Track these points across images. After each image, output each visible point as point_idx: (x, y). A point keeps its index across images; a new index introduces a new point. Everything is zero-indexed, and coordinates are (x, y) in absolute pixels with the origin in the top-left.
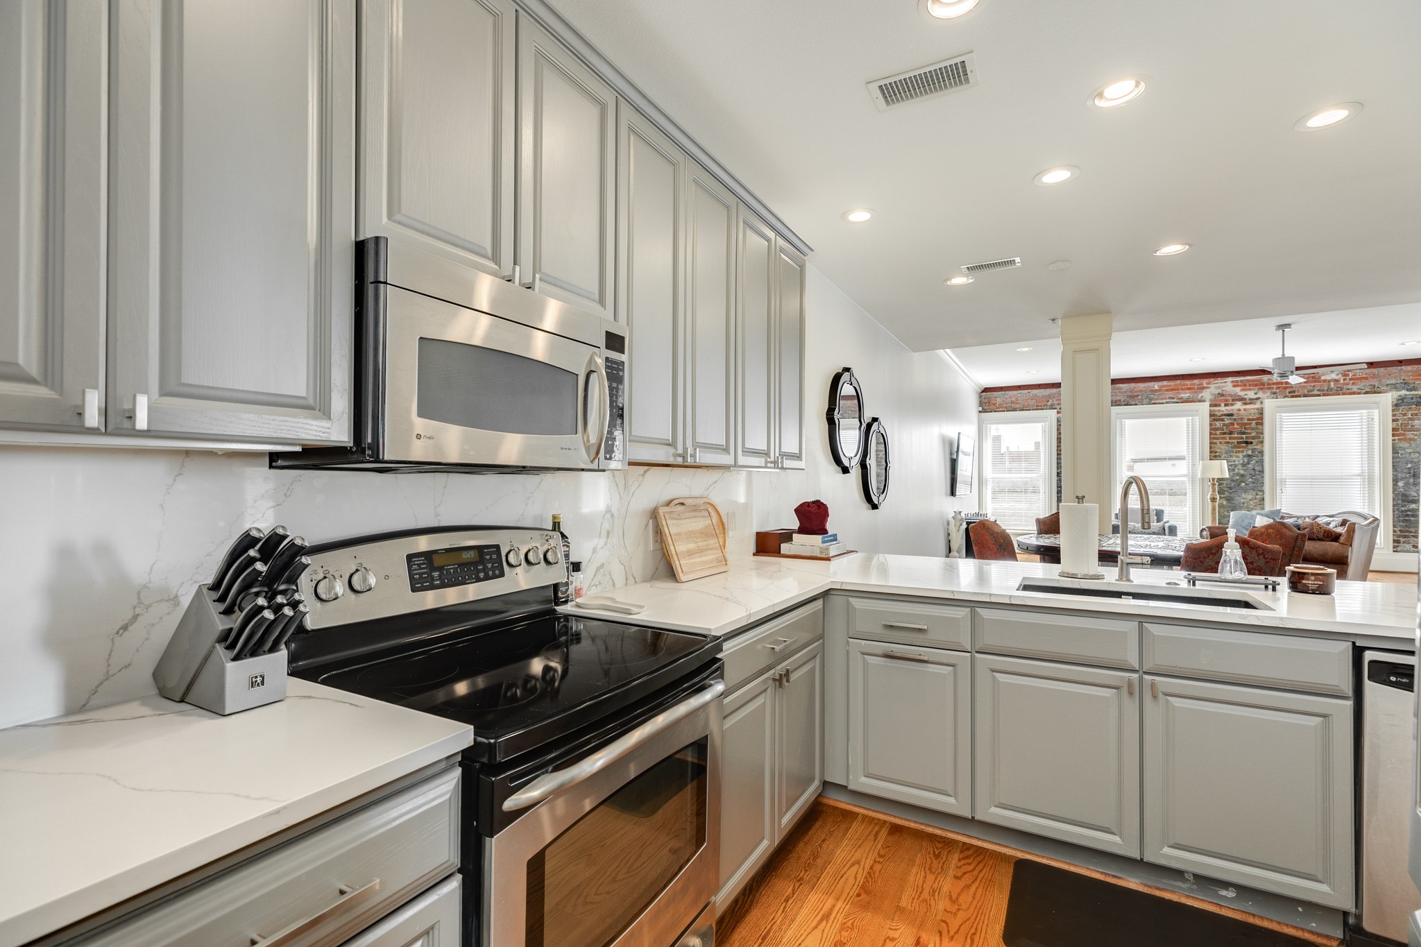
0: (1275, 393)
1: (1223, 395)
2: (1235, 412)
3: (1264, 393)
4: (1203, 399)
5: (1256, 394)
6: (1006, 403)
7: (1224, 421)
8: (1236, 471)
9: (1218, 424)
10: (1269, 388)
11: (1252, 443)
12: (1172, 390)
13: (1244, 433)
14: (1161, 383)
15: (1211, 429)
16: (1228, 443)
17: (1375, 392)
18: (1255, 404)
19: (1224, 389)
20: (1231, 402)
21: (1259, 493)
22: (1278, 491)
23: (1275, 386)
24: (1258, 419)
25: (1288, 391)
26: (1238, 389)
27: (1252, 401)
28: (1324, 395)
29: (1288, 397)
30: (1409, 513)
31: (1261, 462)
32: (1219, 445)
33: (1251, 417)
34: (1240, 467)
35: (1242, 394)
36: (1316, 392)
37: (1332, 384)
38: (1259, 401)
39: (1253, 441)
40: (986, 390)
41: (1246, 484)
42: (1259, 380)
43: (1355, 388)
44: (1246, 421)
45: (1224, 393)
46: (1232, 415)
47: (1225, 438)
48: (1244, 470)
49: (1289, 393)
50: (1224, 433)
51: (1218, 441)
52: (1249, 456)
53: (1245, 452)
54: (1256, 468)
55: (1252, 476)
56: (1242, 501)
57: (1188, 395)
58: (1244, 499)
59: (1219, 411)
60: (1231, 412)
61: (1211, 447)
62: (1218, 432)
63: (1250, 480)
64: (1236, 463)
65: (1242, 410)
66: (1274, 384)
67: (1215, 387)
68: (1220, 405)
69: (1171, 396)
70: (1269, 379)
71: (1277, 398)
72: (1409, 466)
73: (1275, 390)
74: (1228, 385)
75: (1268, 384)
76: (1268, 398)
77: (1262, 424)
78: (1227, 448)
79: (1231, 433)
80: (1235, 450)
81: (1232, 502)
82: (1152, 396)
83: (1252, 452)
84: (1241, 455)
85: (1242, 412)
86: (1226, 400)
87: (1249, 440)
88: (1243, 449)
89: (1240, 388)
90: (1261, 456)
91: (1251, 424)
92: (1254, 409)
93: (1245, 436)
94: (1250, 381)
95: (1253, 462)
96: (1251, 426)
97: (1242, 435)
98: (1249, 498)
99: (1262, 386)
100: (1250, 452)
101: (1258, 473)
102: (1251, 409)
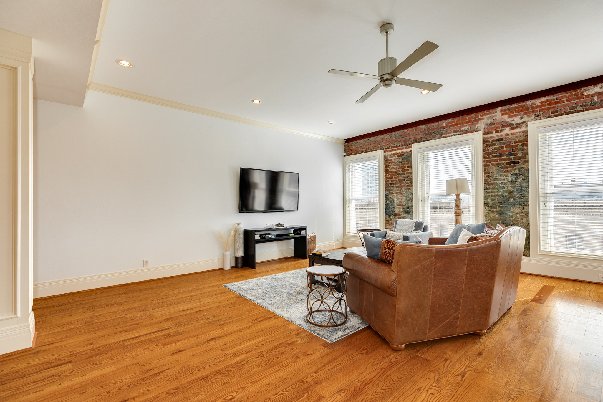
0: (538, 115)
1: (494, 124)
2: (504, 137)
3: (529, 116)
4: (478, 129)
5: (521, 118)
6: (357, 149)
7: (495, 145)
8: (506, 188)
9: (491, 149)
10: (533, 112)
11: (518, 163)
12: (456, 125)
13: (512, 155)
14: (447, 121)
15: (485, 154)
16: (499, 164)
18: (521, 127)
19: (495, 118)
20: (500, 129)
21: (526, 207)
22: (541, 206)
23: (538, 109)
24: (523, 141)
25: (550, 112)
26: (506, 117)
27: (518, 125)
28: (587, 110)
29: (551, 117)
31: (526, 179)
32: (491, 166)
33: (517, 140)
34: (509, 184)
35: (509, 120)
36: (579, 108)
37: (596, 98)
38: (524, 125)
39: (519, 161)
40: (348, 141)
41: (514, 200)
42: (524, 106)
44: (514, 144)
45: (495, 121)
46: (502, 140)
47: (496, 160)
48: (512, 187)
49: (552, 113)
50: (495, 156)
51: (490, 164)
52: (516, 174)
53: (513, 171)
54: (522, 185)
55: (519, 192)
56: (511, 214)
57: (467, 127)
58: (513, 212)
59: (491, 137)
60: (501, 137)
61: (485, 169)
62: (491, 156)
63: (518, 196)
64: (506, 181)
65: (510, 135)
66: (537, 107)
67: (487, 118)
68: (492, 133)
69: (455, 130)
70: (532, 104)
71: (541, 119)
73: (538, 113)
74: (498, 114)
75: (532, 108)
76: (532, 120)
77: (527, 145)
78: (498, 168)
79: (501, 155)
80: (504, 170)
81: (502, 215)
82: (442, 132)
83: (519, 171)
84: (509, 174)
85: (510, 136)
86: (497, 128)
87: (515, 161)
88: (511, 169)
89: (508, 115)
90: (526, 174)
91: (517, 146)
92: (520, 132)
93: (513, 158)
94: (516, 107)
95: (520, 180)
96: (517, 148)
97: (511, 157)
98: (517, 212)
99: (527, 111)
100: (517, 171)
101: (523, 189)
102: (517, 133)
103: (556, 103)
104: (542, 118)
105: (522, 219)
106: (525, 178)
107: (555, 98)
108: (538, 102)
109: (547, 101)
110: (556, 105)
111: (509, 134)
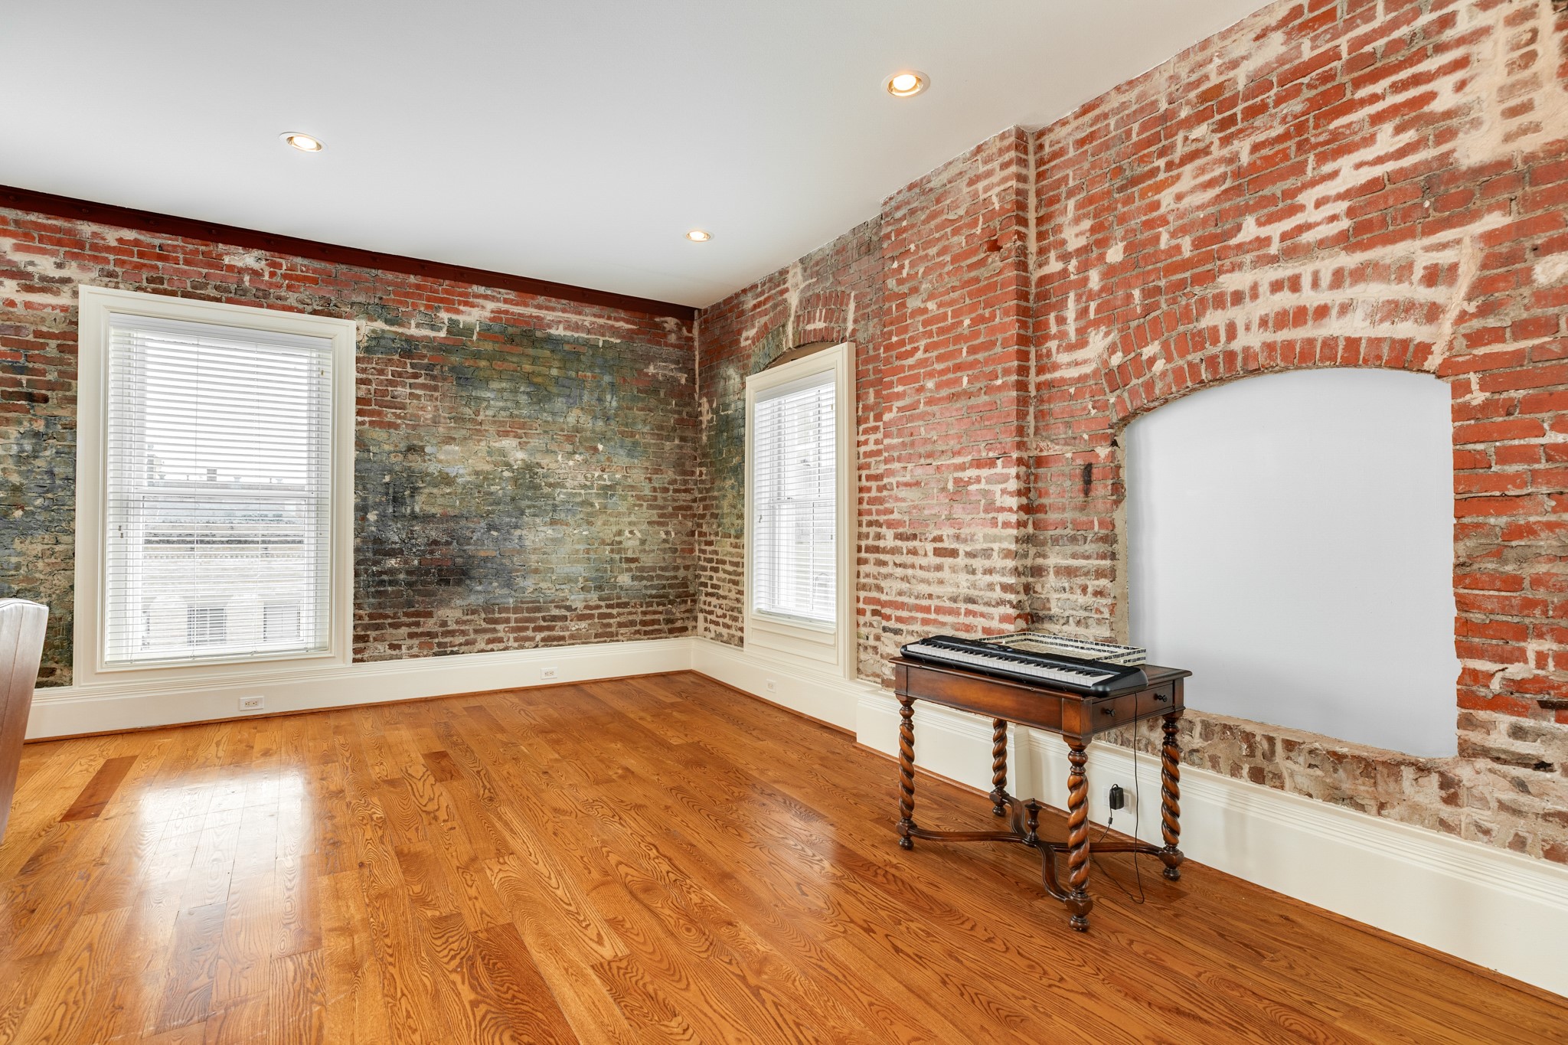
3: (82, 268)
5: (60, 266)
10: (95, 259)
11: (46, 400)
13: (23, 370)
17: (330, 315)
18: (56, 293)
21: (63, 538)
22: (110, 534)
23: (112, 257)
24: (63, 335)
25: (144, 277)
26: (6, 243)
27: (48, 285)
28: (229, 301)
29: (144, 290)
30: (385, 577)
31: (69, 454)
33: (45, 329)
34: (9, 464)
35: (20, 258)
36: (213, 293)
37: (247, 278)
38: (66, 289)
39: (49, 393)
41: (27, 514)
42: (68, 232)
43: (292, 299)
44: (31, 338)
48: (20, 473)
49: (148, 281)
52: (37, 435)
53: (26, 423)
54: (56, 470)
55: (44, 489)
56: (14, 560)
58: (20, 554)
63: (39, 502)
65: (20, 306)
66: (109, 249)
70: (95, 234)
71: (116, 287)
72: (387, 479)
73: (111, 267)
75: (94, 247)
76: (93, 281)
77: (74, 350)
83: (47, 426)
84: (13, 431)
85: (20, 310)
87: (36, 391)
88: (21, 415)
89: (14, 241)
90: (69, 437)
91: (43, 346)
92: (54, 308)
93: (28, 381)
94: (44, 227)
95: (47, 453)
96: (42, 352)
97: (19, 377)
98: (34, 553)
99: (77, 249)
100: (40, 426)
101: (58, 482)
102: (45, 306)
103: (160, 258)
104: (121, 285)
105: (50, 573)
106: (66, 450)
107: (157, 242)
108: (112, 235)
109: (137, 243)
110: (160, 264)
111: (17, 301)
